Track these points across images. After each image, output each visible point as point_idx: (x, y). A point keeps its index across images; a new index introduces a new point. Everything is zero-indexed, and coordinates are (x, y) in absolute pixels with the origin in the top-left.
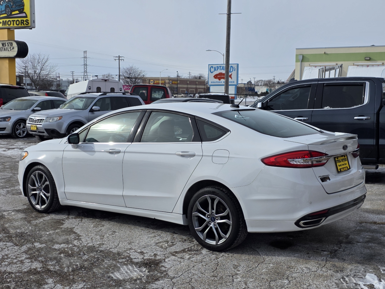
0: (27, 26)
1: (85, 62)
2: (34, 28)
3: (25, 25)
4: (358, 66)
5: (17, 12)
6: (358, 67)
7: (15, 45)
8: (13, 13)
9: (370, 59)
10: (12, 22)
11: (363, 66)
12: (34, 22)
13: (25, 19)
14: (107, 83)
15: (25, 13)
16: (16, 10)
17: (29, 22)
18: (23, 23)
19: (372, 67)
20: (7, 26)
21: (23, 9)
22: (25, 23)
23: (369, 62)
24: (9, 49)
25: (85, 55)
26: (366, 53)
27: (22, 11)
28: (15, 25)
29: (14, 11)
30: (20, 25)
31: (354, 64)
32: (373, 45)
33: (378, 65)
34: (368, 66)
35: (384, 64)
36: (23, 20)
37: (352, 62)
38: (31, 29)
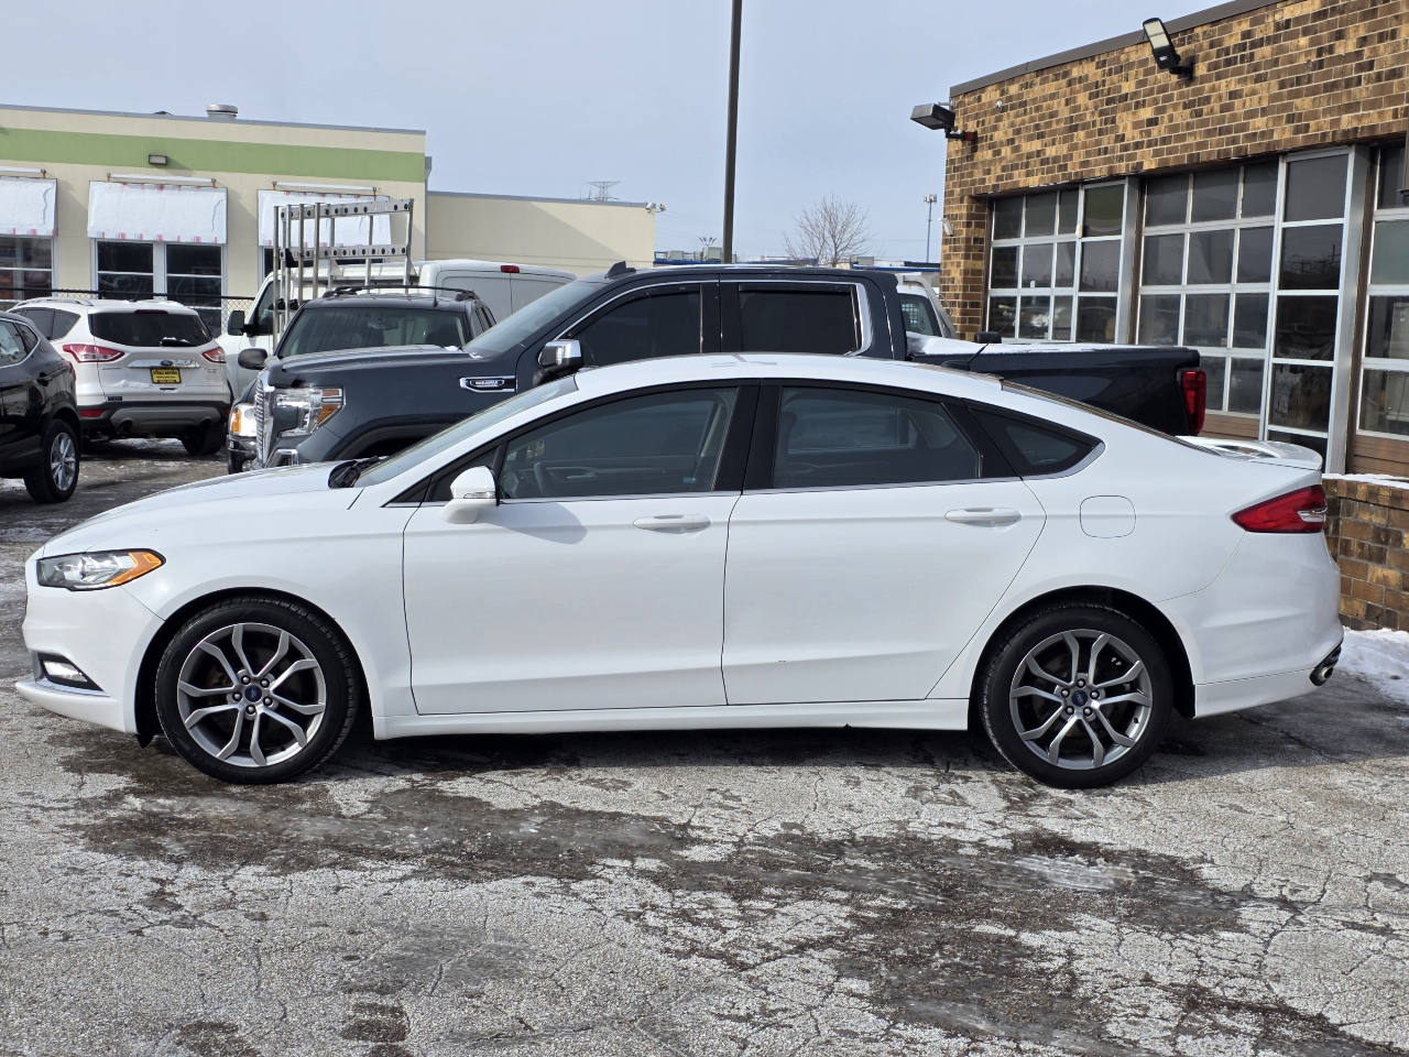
4: (125, 184)
6: (126, 187)
9: (167, 164)
11: (142, 184)
19: (177, 192)
23: (162, 171)
26: (152, 139)
31: (109, 177)
32: (163, 113)
33: (199, 187)
34: (161, 187)
35: (216, 185)
37: (101, 170)
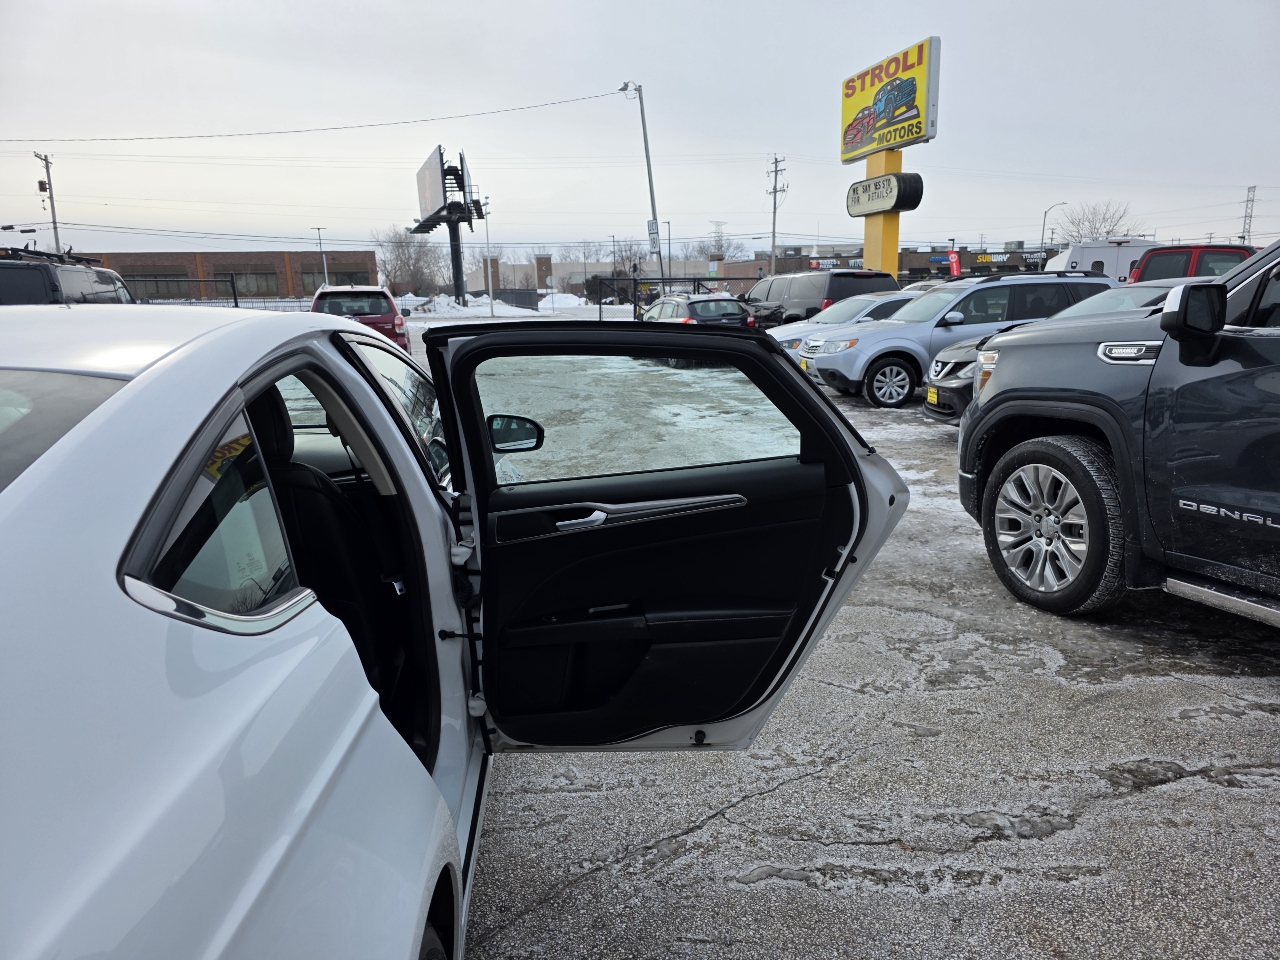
0: (918, 137)
1: (1249, 211)
2: (933, 138)
3: (915, 135)
5: (904, 109)
7: (894, 182)
8: (897, 113)
10: (893, 134)
12: (933, 124)
13: (914, 122)
14: (1122, 249)
15: (916, 107)
16: (902, 106)
17: (922, 126)
18: (911, 131)
20: (885, 143)
21: (914, 99)
22: (915, 129)
24: (885, 194)
25: (1251, 196)
27: (911, 106)
28: (898, 139)
29: (899, 108)
30: (906, 138)
36: (912, 125)
38: (927, 141)
